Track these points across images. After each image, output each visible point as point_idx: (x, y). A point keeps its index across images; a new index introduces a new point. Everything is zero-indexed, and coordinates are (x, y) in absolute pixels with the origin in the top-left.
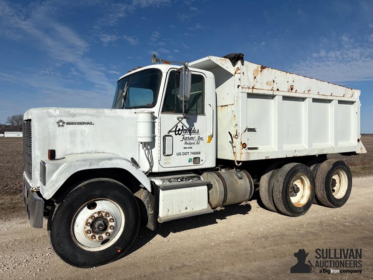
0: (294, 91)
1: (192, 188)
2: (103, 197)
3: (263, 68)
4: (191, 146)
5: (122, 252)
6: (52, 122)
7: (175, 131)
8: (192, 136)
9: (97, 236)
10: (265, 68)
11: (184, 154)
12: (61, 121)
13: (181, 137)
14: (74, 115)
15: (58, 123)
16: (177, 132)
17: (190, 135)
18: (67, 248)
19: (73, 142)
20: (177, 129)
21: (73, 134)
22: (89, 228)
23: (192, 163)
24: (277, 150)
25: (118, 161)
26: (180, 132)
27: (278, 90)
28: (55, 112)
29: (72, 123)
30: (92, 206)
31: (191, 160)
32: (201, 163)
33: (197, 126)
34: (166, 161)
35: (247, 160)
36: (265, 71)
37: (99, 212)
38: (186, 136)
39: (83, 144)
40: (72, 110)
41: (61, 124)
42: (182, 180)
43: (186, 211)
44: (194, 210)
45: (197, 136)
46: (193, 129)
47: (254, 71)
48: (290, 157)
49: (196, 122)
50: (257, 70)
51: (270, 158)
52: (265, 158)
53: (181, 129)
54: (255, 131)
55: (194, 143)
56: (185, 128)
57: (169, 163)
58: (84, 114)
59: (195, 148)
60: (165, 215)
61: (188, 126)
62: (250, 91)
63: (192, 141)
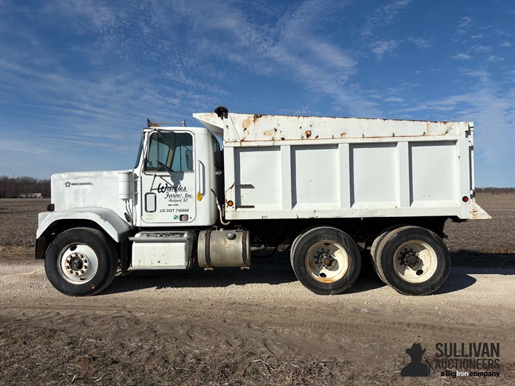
0: (313, 137)
1: (168, 244)
2: (82, 242)
3: (257, 117)
4: (177, 203)
5: (96, 289)
6: (62, 183)
7: (158, 189)
8: (178, 193)
9: (74, 272)
10: (261, 116)
11: (168, 211)
12: (68, 183)
13: (165, 194)
14: (77, 178)
15: (66, 184)
16: (160, 189)
17: (176, 192)
18: (55, 277)
19: (77, 199)
20: (161, 187)
21: (76, 192)
22: (68, 264)
23: (178, 220)
24: (282, 209)
25: (89, 214)
26: (163, 190)
27: (283, 139)
28: (65, 176)
29: (76, 184)
30: (73, 248)
31: (177, 216)
32: (189, 220)
33: (183, 183)
34: (148, 217)
35: (234, 219)
36: (260, 120)
37: (76, 253)
38: (170, 193)
39: (84, 200)
40: (78, 174)
41: (68, 184)
42: (161, 236)
43: (159, 264)
44: (168, 265)
45: (183, 194)
46: (179, 186)
47: (243, 122)
48: (304, 219)
49: (182, 179)
50: (248, 121)
51: (269, 218)
52: (261, 218)
53: (165, 186)
54: (253, 187)
55: (181, 201)
56: (169, 186)
57: (151, 219)
58: (86, 177)
59: (182, 205)
60: (136, 265)
61: (173, 184)
62: (238, 145)
63: (177, 199)
